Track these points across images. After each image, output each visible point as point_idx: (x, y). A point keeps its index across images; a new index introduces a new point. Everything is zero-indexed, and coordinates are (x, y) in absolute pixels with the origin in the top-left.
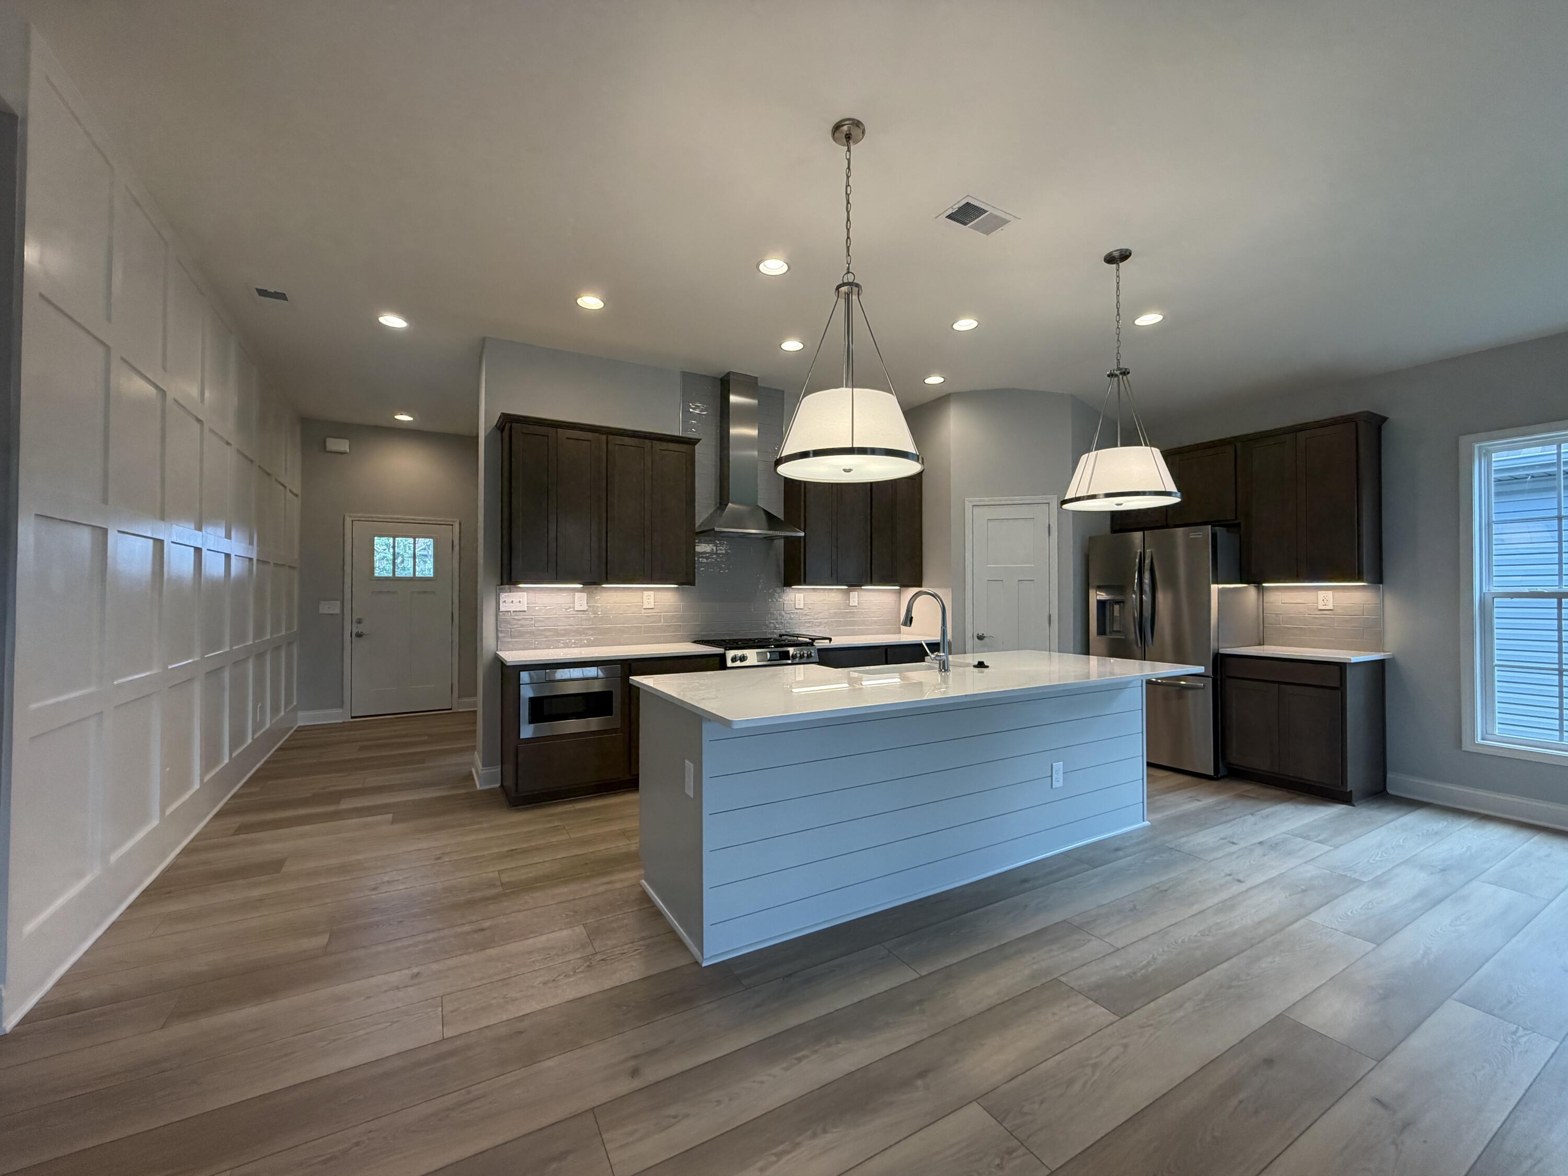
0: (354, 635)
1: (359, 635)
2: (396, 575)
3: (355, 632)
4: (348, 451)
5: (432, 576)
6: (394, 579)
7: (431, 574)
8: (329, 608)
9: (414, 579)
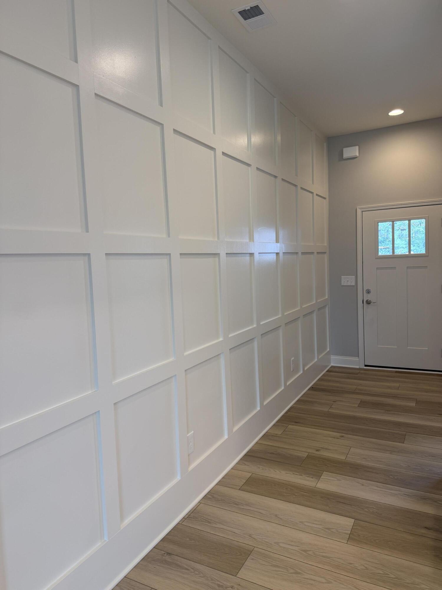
0: (365, 302)
1: (368, 302)
2: (395, 254)
3: (366, 300)
4: (357, 154)
5: (424, 252)
6: (394, 257)
7: (423, 251)
8: (347, 280)
9: (409, 257)
